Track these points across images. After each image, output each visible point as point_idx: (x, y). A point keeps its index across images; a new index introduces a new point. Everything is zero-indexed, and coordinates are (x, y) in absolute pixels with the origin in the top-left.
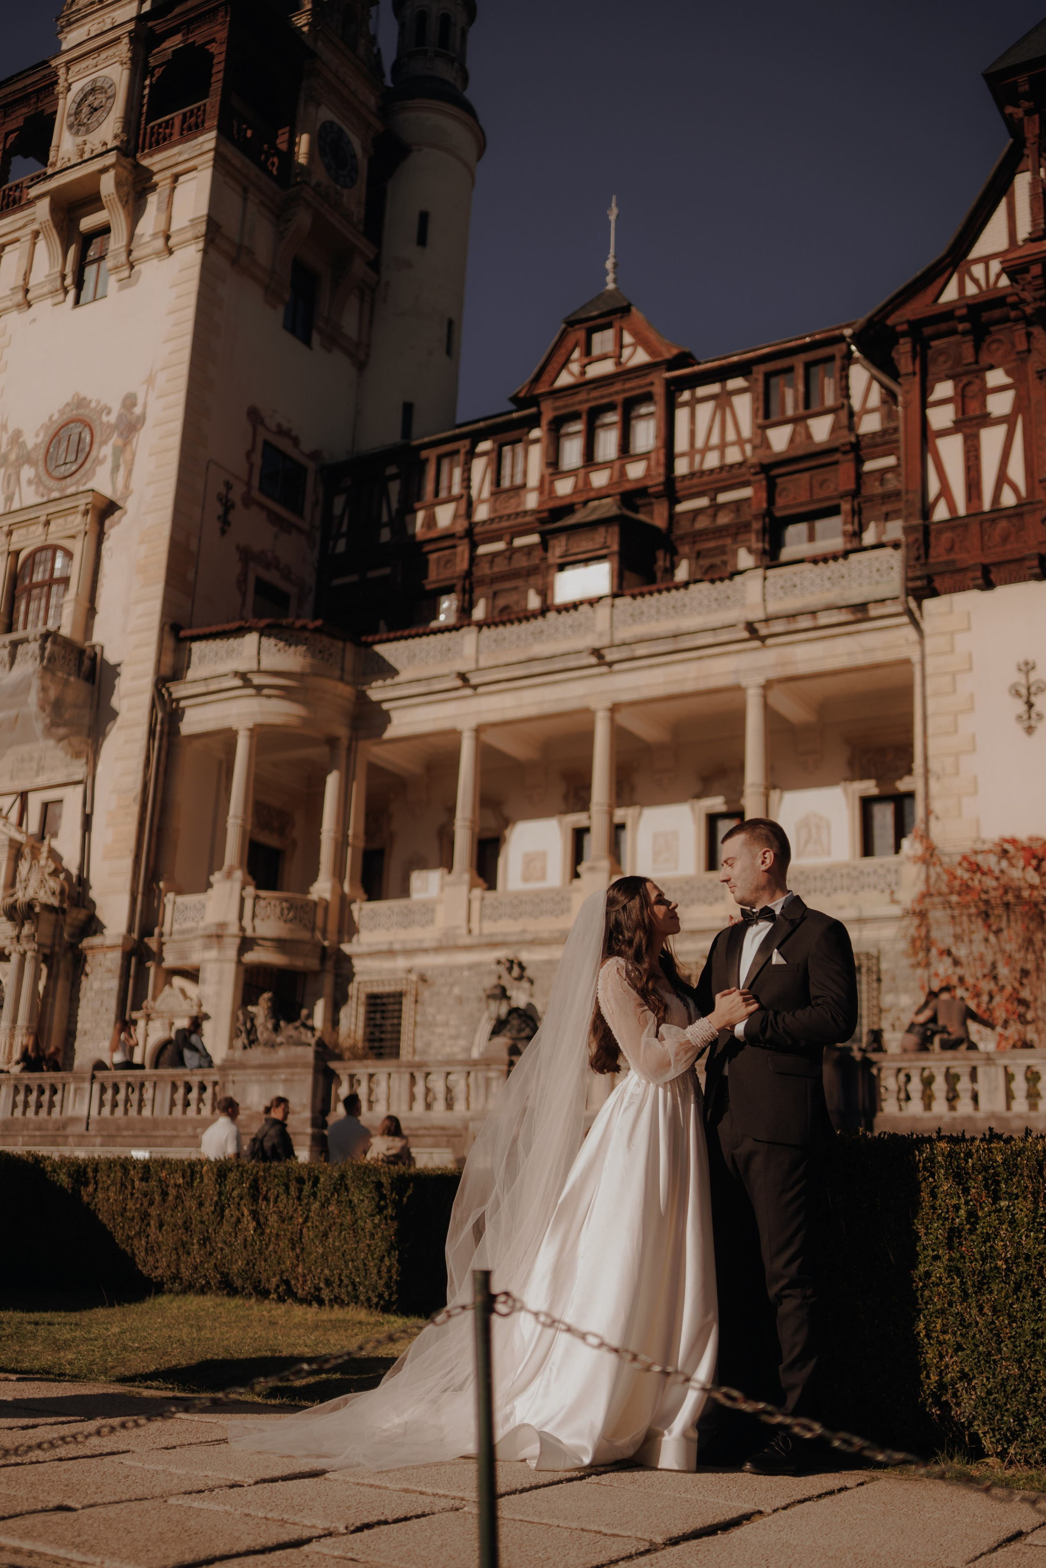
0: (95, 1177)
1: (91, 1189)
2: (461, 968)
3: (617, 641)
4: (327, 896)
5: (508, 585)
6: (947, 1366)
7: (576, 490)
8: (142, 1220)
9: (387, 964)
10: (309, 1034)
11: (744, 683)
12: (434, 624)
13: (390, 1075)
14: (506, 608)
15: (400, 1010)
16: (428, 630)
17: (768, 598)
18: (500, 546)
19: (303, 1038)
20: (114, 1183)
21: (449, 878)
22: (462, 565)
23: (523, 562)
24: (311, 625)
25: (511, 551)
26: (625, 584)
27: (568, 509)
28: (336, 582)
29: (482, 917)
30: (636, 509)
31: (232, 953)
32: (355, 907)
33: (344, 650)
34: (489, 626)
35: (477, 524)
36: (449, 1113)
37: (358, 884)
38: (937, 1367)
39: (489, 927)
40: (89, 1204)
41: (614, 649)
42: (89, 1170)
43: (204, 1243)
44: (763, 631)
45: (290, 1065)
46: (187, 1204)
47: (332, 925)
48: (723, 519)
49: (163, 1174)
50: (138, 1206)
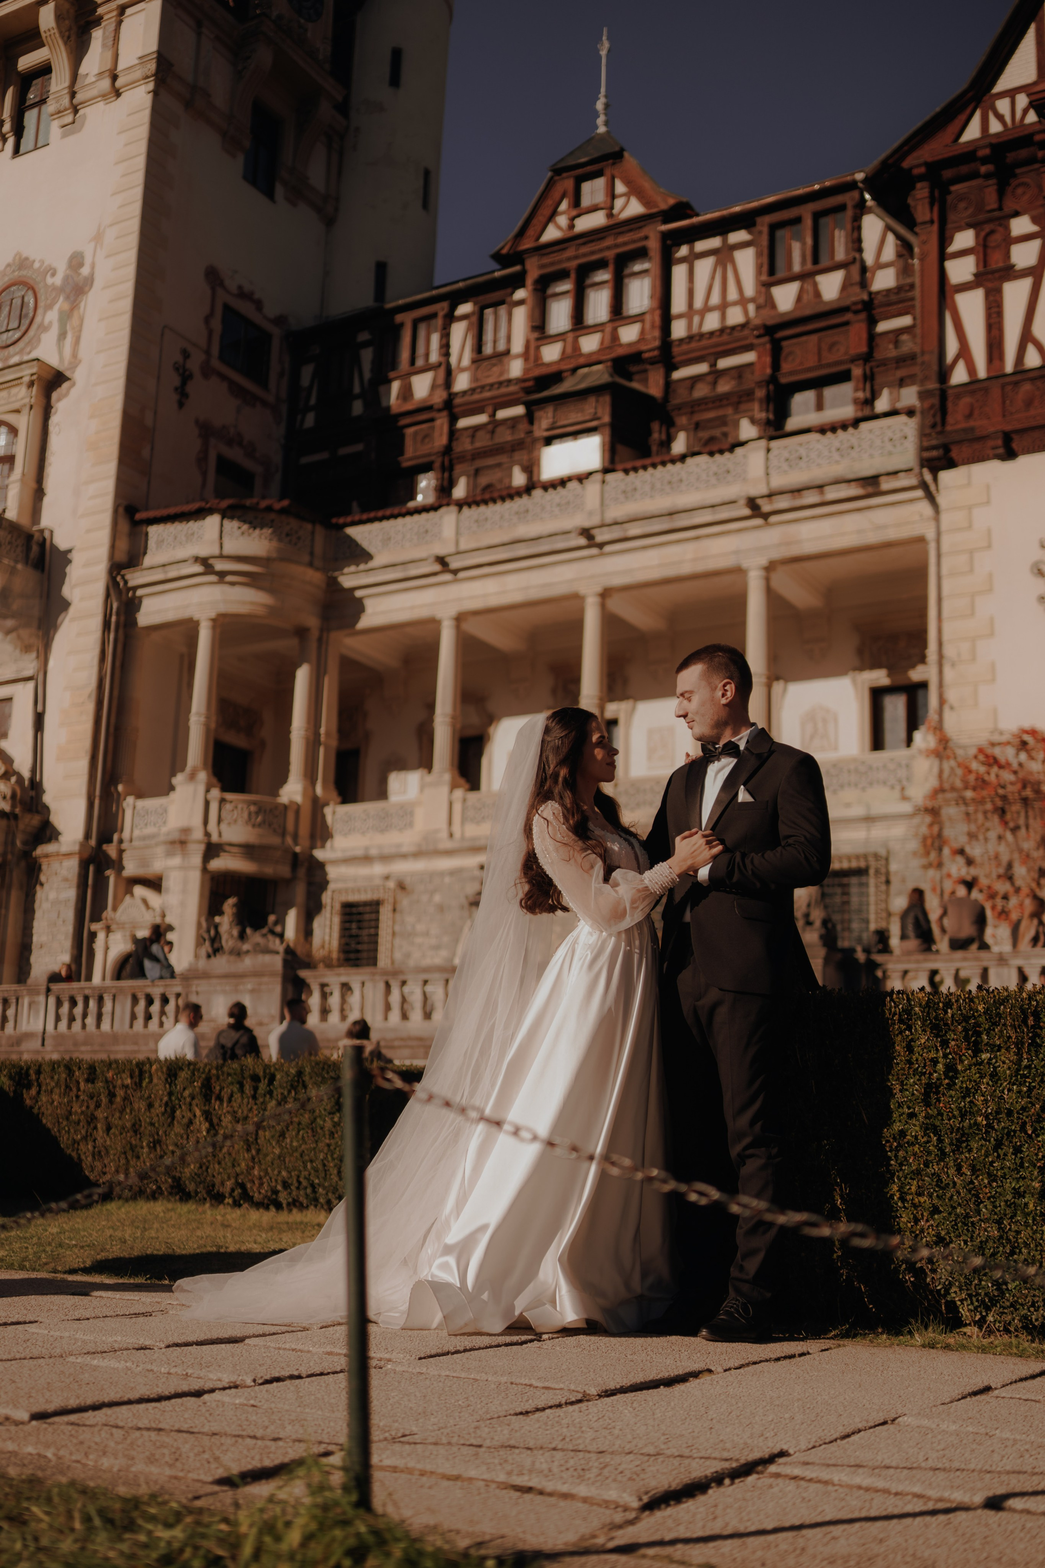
0: (37, 1080)
1: (33, 1092)
2: (442, 874)
3: (608, 520)
4: (298, 799)
5: (490, 461)
6: (922, 1231)
7: (564, 357)
8: (89, 1123)
9: (363, 871)
10: (278, 941)
11: (745, 564)
12: (411, 504)
13: (363, 984)
14: (488, 487)
15: (377, 920)
16: (404, 510)
17: (772, 472)
18: (481, 419)
19: (271, 946)
20: (58, 1084)
21: (429, 778)
22: (441, 440)
23: (505, 436)
24: (278, 506)
25: (494, 425)
26: (617, 458)
27: (556, 377)
28: (305, 460)
29: (464, 820)
30: (629, 377)
31: (196, 860)
32: (328, 811)
33: (313, 533)
34: (469, 505)
35: (456, 394)
36: (427, 1024)
37: (332, 786)
38: (911, 1232)
39: (473, 831)
40: (32, 1108)
41: (605, 529)
42: (31, 1072)
43: (155, 1147)
44: (766, 508)
45: (257, 974)
46: (136, 1106)
47: (304, 829)
48: (724, 387)
49: (110, 1075)
50: (84, 1108)
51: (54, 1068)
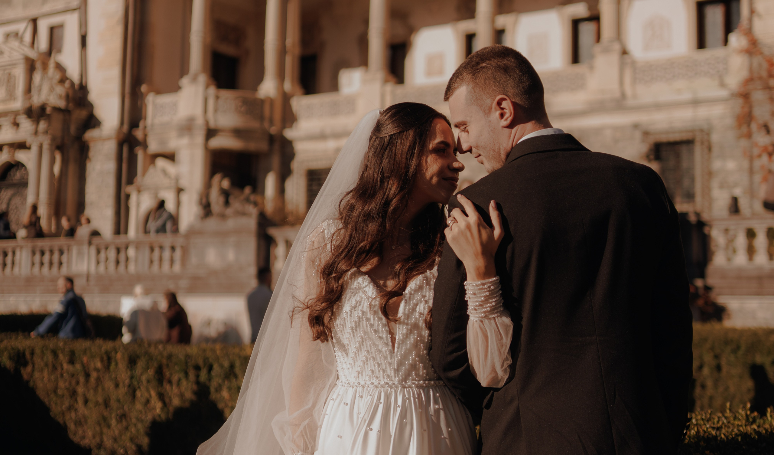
0: (32, 360)
1: (29, 369)
4: (272, 94)
9: (321, 146)
19: (249, 211)
20: (47, 365)
21: (367, 75)
31: (200, 139)
32: (294, 101)
37: (296, 82)
40: (28, 382)
45: (237, 232)
46: (106, 386)
47: (278, 115)
49: (85, 359)
50: (67, 384)
51: (42, 352)
